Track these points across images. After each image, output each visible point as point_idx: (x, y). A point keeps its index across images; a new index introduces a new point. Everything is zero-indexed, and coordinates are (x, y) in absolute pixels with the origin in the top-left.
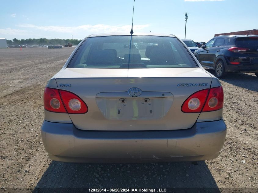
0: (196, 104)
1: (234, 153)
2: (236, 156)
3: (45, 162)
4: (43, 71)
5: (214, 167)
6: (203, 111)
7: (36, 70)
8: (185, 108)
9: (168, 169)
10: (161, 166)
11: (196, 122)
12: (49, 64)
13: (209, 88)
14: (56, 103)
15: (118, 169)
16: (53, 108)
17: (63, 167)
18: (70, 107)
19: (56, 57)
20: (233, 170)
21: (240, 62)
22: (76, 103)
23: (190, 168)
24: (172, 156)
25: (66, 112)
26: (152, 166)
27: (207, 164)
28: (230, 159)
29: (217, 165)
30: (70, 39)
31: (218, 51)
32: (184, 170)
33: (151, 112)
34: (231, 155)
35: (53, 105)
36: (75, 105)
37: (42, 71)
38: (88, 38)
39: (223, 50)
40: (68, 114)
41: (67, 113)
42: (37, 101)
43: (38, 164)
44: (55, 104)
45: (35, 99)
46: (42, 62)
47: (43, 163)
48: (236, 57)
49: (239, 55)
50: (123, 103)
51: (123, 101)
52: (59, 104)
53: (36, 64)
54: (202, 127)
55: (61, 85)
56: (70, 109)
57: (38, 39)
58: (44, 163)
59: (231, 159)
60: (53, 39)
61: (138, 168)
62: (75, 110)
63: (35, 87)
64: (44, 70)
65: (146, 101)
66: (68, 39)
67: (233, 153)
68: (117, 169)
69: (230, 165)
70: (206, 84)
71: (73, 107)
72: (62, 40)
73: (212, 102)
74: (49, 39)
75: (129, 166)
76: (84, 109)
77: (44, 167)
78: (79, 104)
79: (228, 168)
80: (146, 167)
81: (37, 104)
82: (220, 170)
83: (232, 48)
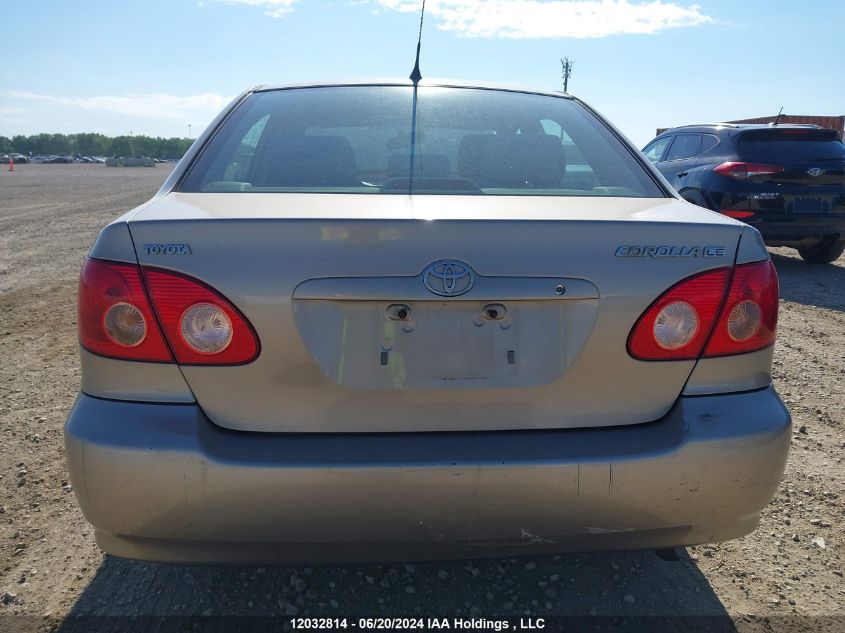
0: (680, 326)
1: (781, 510)
2: (788, 523)
3: (82, 562)
4: (88, 238)
5: (721, 565)
6: (707, 353)
7: (60, 234)
8: (641, 344)
9: (554, 578)
10: (530, 566)
11: (681, 396)
12: (110, 215)
13: (729, 264)
14: (128, 319)
15: (370, 579)
16: (116, 341)
17: (155, 578)
18: (187, 338)
19: (134, 193)
20: (787, 574)
21: (754, 211)
22: (209, 322)
23: (634, 569)
24: (594, 530)
25: (169, 358)
26: (496, 568)
27: (695, 556)
28: (772, 533)
29: (730, 558)
30: (182, 138)
31: (680, 176)
32: (616, 577)
33: (511, 356)
34: (771, 520)
35: (117, 327)
36: (208, 328)
37: (81, 235)
38: (255, 92)
39: (697, 173)
40: (176, 366)
41: (174, 360)
42: (61, 336)
43: (58, 569)
44: (124, 324)
45: (54, 328)
46: (82, 207)
47: (77, 564)
48: (741, 194)
49: (751, 186)
50: (402, 322)
51: (403, 314)
52: (142, 327)
53: (61, 215)
54: (707, 416)
55: (151, 249)
56: (185, 347)
57: (71, 136)
58: (82, 564)
59: (774, 535)
60: (122, 137)
61: (442, 574)
62: (207, 351)
63: (54, 290)
64: (89, 233)
65: (493, 314)
66: (175, 136)
67: (777, 512)
68: (365, 580)
69: (775, 557)
70: (719, 249)
71: (198, 340)
72: (153, 140)
73: (740, 319)
74: (109, 137)
75: (410, 569)
76: (246, 346)
77: (79, 578)
78: (226, 327)
79: (771, 569)
80: (475, 572)
81: (61, 346)
82: (744, 575)
83: (729, 164)
